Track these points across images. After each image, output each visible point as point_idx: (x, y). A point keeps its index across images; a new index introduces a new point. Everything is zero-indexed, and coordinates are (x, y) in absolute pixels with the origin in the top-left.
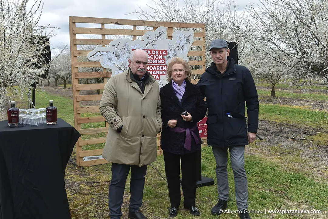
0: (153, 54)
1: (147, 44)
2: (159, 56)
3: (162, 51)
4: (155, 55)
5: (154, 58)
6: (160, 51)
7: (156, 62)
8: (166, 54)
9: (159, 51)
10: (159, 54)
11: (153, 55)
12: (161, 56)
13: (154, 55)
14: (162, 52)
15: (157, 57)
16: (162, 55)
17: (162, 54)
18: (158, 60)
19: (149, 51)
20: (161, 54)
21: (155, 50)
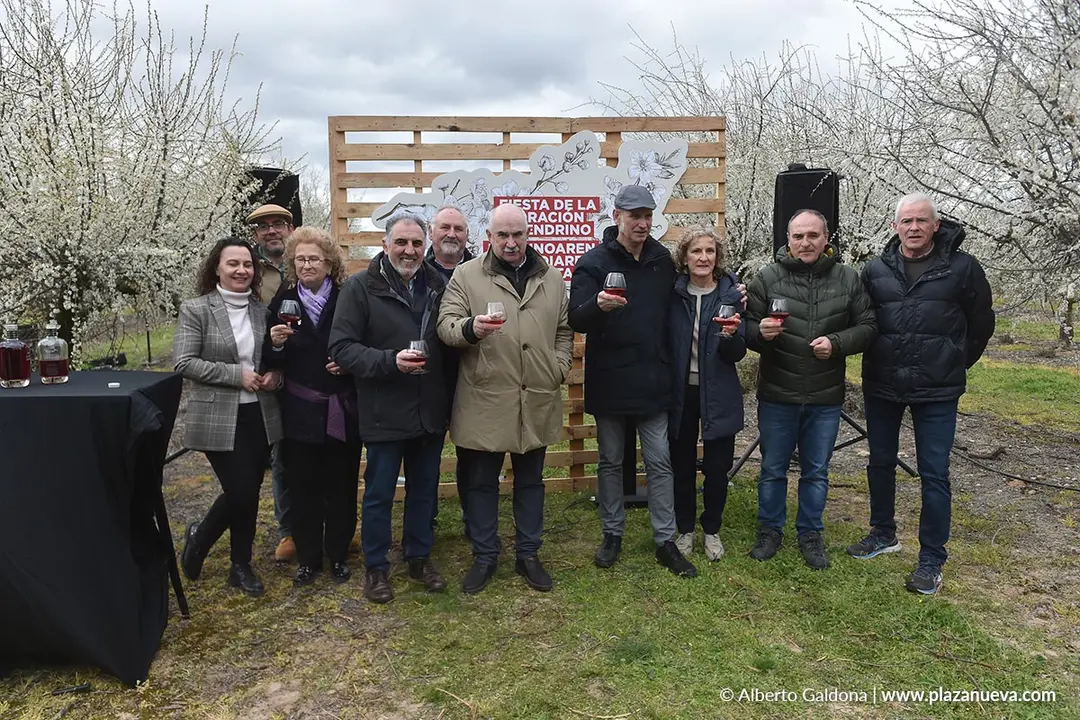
0: (556, 208)
1: (540, 182)
2: (576, 213)
3: (585, 201)
4: (563, 211)
5: (560, 221)
6: (579, 201)
7: (564, 231)
8: (595, 209)
9: (575, 200)
10: (575, 209)
11: (557, 211)
12: (582, 213)
13: (560, 213)
14: (584, 204)
15: (568, 217)
16: (585, 212)
17: (584, 209)
18: (571, 226)
19: (544, 201)
20: (580, 208)
21: (563, 199)
